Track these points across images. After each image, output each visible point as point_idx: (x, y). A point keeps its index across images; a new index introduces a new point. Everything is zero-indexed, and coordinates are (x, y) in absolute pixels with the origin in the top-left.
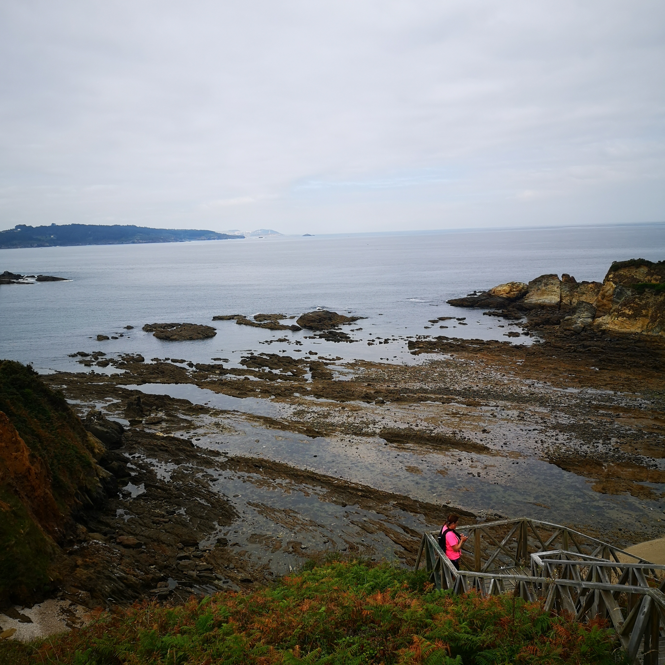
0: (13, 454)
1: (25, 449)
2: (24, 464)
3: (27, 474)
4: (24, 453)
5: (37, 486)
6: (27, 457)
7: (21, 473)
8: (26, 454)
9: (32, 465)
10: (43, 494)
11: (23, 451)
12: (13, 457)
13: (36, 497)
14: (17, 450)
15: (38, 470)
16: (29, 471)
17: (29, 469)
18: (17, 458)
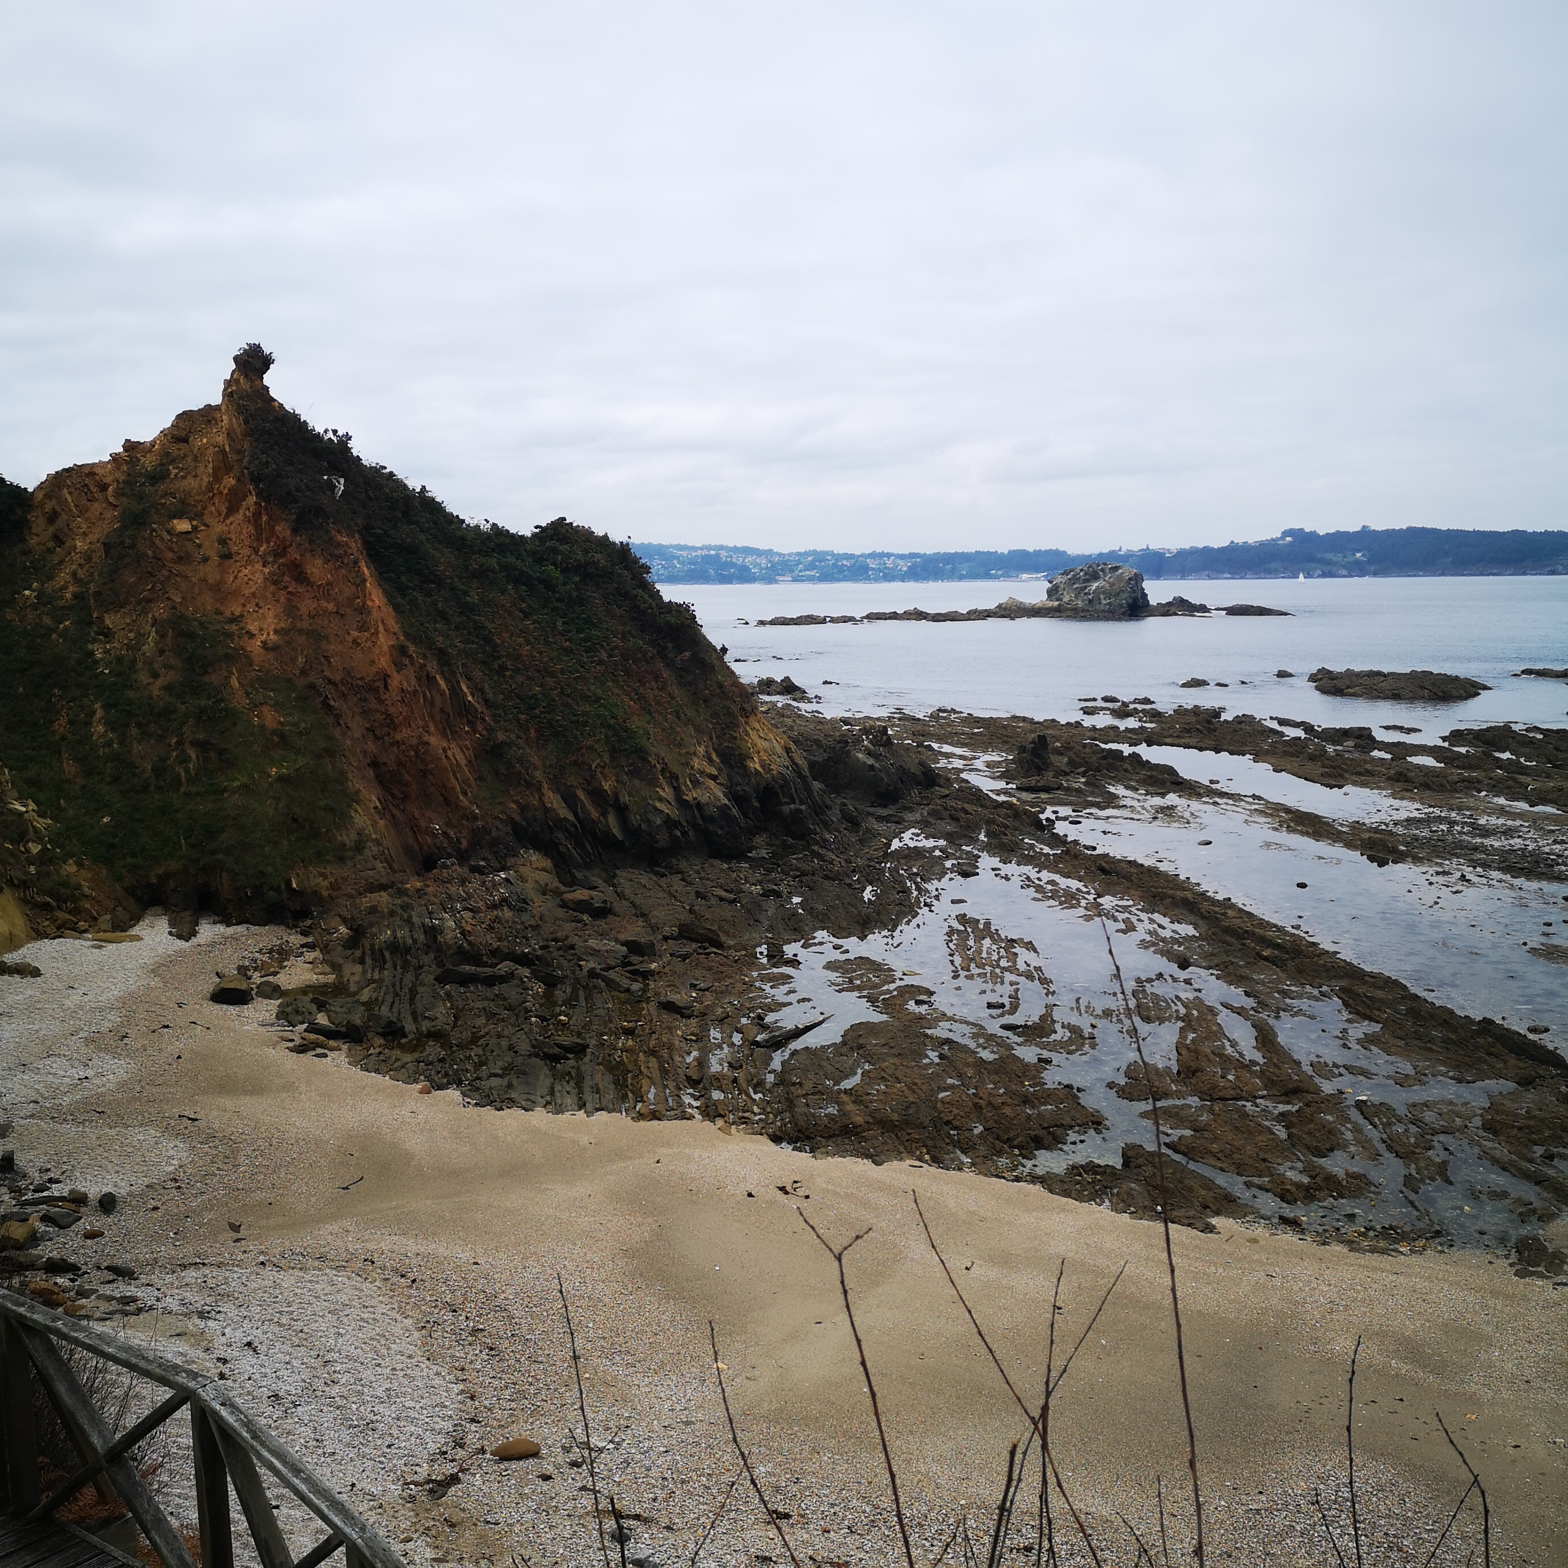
0: (352, 632)
1: (381, 629)
2: (373, 662)
3: (380, 684)
4: (378, 638)
5: (401, 718)
6: (385, 648)
7: (362, 679)
8: (384, 641)
9: (398, 672)
10: (414, 742)
11: (377, 633)
12: (350, 639)
13: (398, 742)
14: (363, 627)
15: (409, 684)
16: (385, 680)
17: (385, 678)
18: (359, 645)
